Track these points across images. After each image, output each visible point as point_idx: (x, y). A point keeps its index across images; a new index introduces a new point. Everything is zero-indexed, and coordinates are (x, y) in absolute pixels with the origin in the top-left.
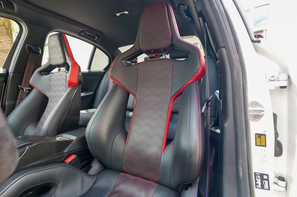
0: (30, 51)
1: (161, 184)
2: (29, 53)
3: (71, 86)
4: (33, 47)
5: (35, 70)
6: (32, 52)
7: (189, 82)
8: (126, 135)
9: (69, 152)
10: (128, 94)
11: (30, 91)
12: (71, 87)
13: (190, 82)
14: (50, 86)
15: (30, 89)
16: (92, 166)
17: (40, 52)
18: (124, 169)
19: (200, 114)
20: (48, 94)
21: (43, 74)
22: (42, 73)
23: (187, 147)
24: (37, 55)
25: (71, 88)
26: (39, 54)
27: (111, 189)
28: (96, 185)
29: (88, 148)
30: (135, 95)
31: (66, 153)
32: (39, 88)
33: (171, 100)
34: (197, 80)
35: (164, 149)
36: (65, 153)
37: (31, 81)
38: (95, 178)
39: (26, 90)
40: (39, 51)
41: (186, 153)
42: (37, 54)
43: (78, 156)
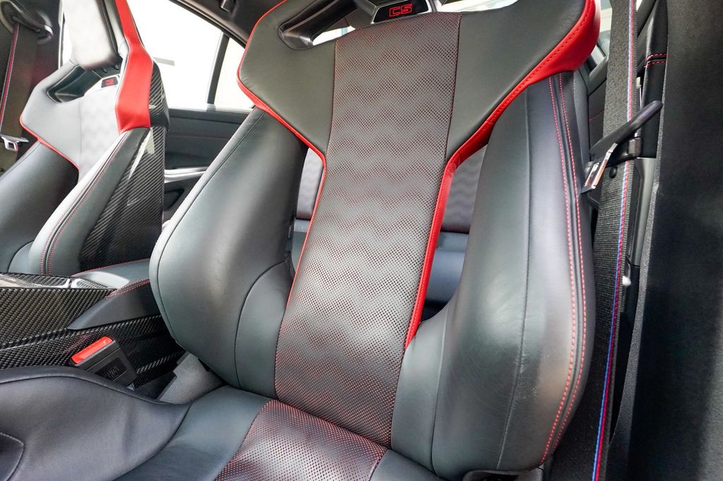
0: (16, 22)
1: (396, 451)
2: (11, 29)
3: (126, 128)
4: (20, 7)
5: (36, 85)
6: (20, 25)
7: (527, 83)
8: (288, 279)
9: (91, 328)
10: (302, 148)
11: (23, 148)
12: (129, 129)
13: (531, 80)
14: (82, 135)
15: (27, 141)
16: (175, 375)
17: (48, 29)
18: (280, 390)
19: (576, 200)
20: (76, 160)
21: (61, 97)
22: (57, 94)
23: (520, 334)
24: (40, 38)
25: (129, 133)
26: (46, 37)
27: (228, 457)
28: (179, 440)
29: (161, 317)
30: (324, 150)
31: (82, 330)
32: (49, 141)
33: (446, 164)
34: (558, 72)
35: (415, 334)
36: (77, 331)
37: (25, 119)
38: (182, 416)
39: (11, 145)
40: (44, 23)
41: (514, 360)
42: (40, 35)
43: (120, 343)
